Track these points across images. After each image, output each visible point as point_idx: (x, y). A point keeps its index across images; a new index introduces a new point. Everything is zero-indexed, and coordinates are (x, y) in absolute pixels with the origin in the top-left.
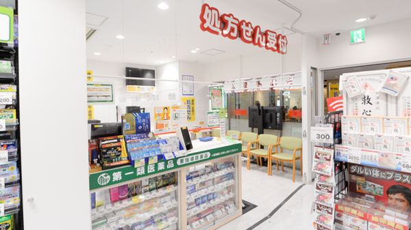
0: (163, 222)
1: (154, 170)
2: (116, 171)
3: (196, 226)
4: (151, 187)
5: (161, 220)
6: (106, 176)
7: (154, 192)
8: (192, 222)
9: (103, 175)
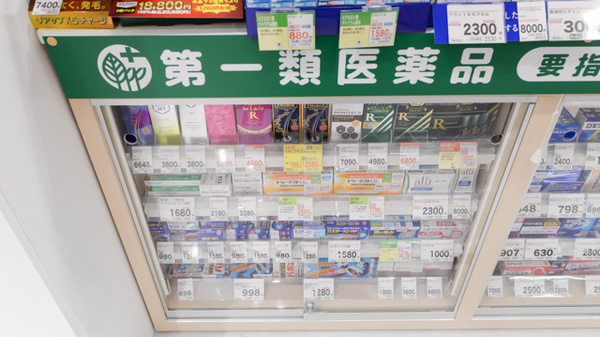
0: (402, 244)
1: (371, 79)
2: (178, 45)
3: (528, 290)
4: (374, 126)
5: (396, 234)
6: (130, 56)
7: (379, 151)
8: (520, 270)
9: (117, 50)
